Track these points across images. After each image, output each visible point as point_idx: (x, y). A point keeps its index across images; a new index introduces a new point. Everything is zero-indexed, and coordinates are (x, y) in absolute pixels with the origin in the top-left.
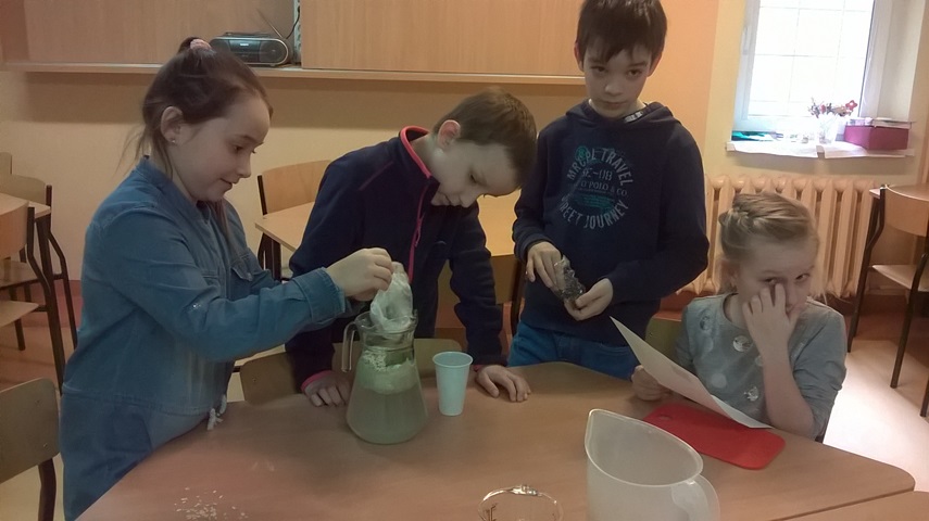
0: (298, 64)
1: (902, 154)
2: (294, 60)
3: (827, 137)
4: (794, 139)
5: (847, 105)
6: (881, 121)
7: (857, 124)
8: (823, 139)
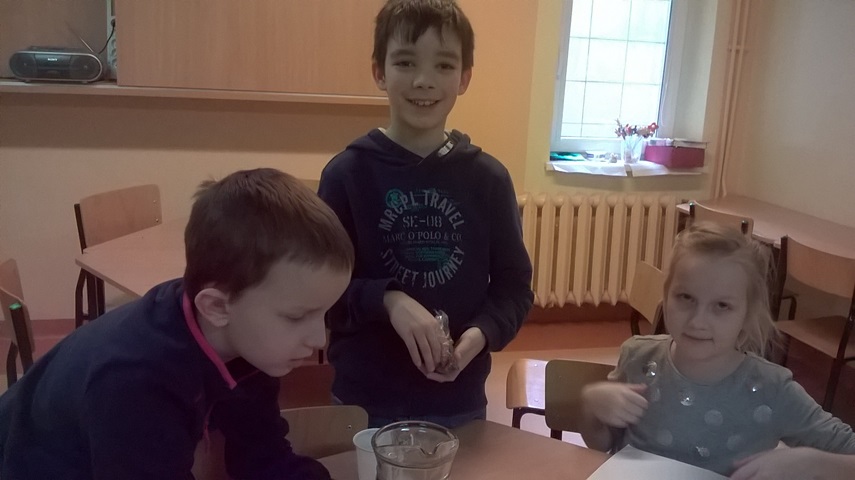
0: (113, 81)
1: (698, 171)
2: (108, 77)
3: (633, 157)
4: (603, 159)
5: (650, 127)
6: (680, 141)
7: (658, 144)
8: (629, 158)
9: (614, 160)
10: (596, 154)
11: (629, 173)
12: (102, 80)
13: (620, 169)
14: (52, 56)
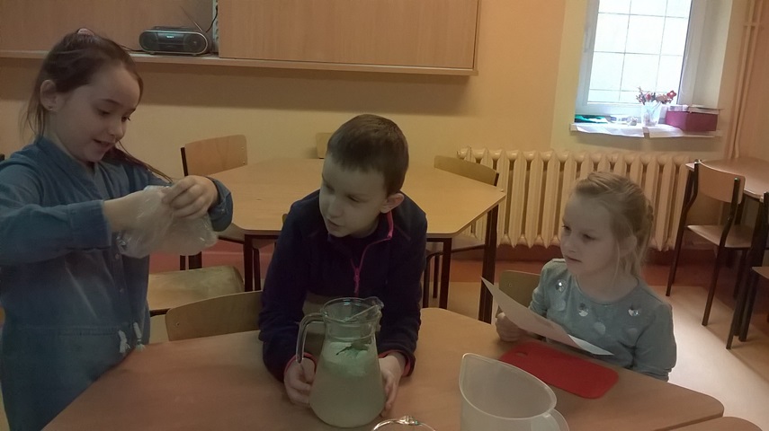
0: (216, 54)
1: (712, 135)
2: (212, 51)
3: (651, 121)
4: (625, 122)
5: (668, 94)
6: (695, 107)
7: (676, 110)
8: (648, 122)
9: (634, 123)
10: (618, 117)
11: (647, 135)
12: (208, 52)
13: (638, 131)
14: (170, 35)
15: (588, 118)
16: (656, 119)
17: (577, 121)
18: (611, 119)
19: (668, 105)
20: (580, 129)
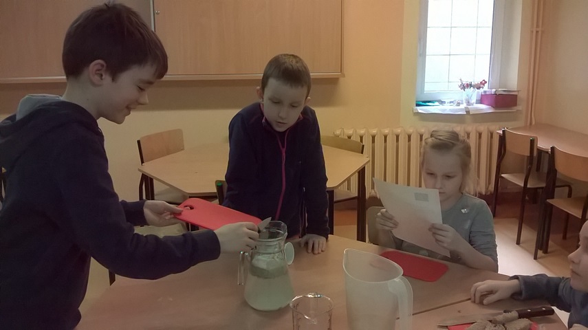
1: (514, 109)
3: (470, 102)
4: (452, 104)
5: (481, 83)
6: (501, 91)
7: (487, 93)
9: (458, 104)
10: (447, 101)
11: (468, 112)
13: (461, 110)
15: (426, 102)
16: (474, 100)
17: (418, 105)
18: (442, 102)
19: (481, 90)
20: (420, 111)
